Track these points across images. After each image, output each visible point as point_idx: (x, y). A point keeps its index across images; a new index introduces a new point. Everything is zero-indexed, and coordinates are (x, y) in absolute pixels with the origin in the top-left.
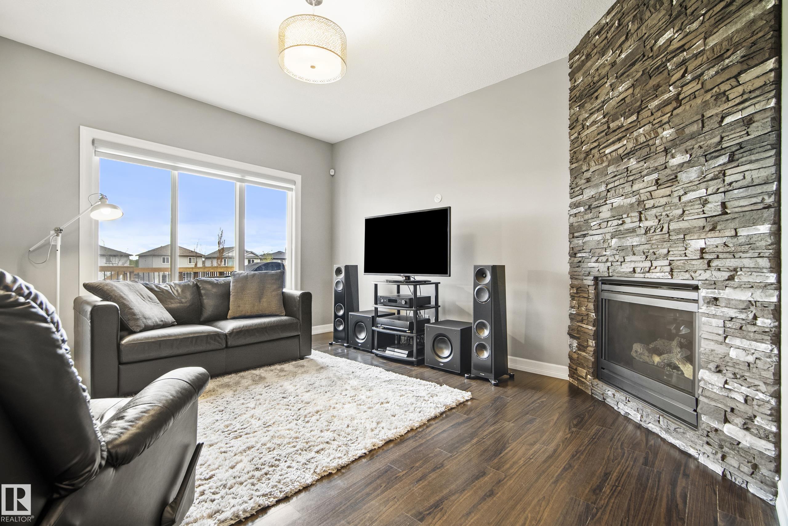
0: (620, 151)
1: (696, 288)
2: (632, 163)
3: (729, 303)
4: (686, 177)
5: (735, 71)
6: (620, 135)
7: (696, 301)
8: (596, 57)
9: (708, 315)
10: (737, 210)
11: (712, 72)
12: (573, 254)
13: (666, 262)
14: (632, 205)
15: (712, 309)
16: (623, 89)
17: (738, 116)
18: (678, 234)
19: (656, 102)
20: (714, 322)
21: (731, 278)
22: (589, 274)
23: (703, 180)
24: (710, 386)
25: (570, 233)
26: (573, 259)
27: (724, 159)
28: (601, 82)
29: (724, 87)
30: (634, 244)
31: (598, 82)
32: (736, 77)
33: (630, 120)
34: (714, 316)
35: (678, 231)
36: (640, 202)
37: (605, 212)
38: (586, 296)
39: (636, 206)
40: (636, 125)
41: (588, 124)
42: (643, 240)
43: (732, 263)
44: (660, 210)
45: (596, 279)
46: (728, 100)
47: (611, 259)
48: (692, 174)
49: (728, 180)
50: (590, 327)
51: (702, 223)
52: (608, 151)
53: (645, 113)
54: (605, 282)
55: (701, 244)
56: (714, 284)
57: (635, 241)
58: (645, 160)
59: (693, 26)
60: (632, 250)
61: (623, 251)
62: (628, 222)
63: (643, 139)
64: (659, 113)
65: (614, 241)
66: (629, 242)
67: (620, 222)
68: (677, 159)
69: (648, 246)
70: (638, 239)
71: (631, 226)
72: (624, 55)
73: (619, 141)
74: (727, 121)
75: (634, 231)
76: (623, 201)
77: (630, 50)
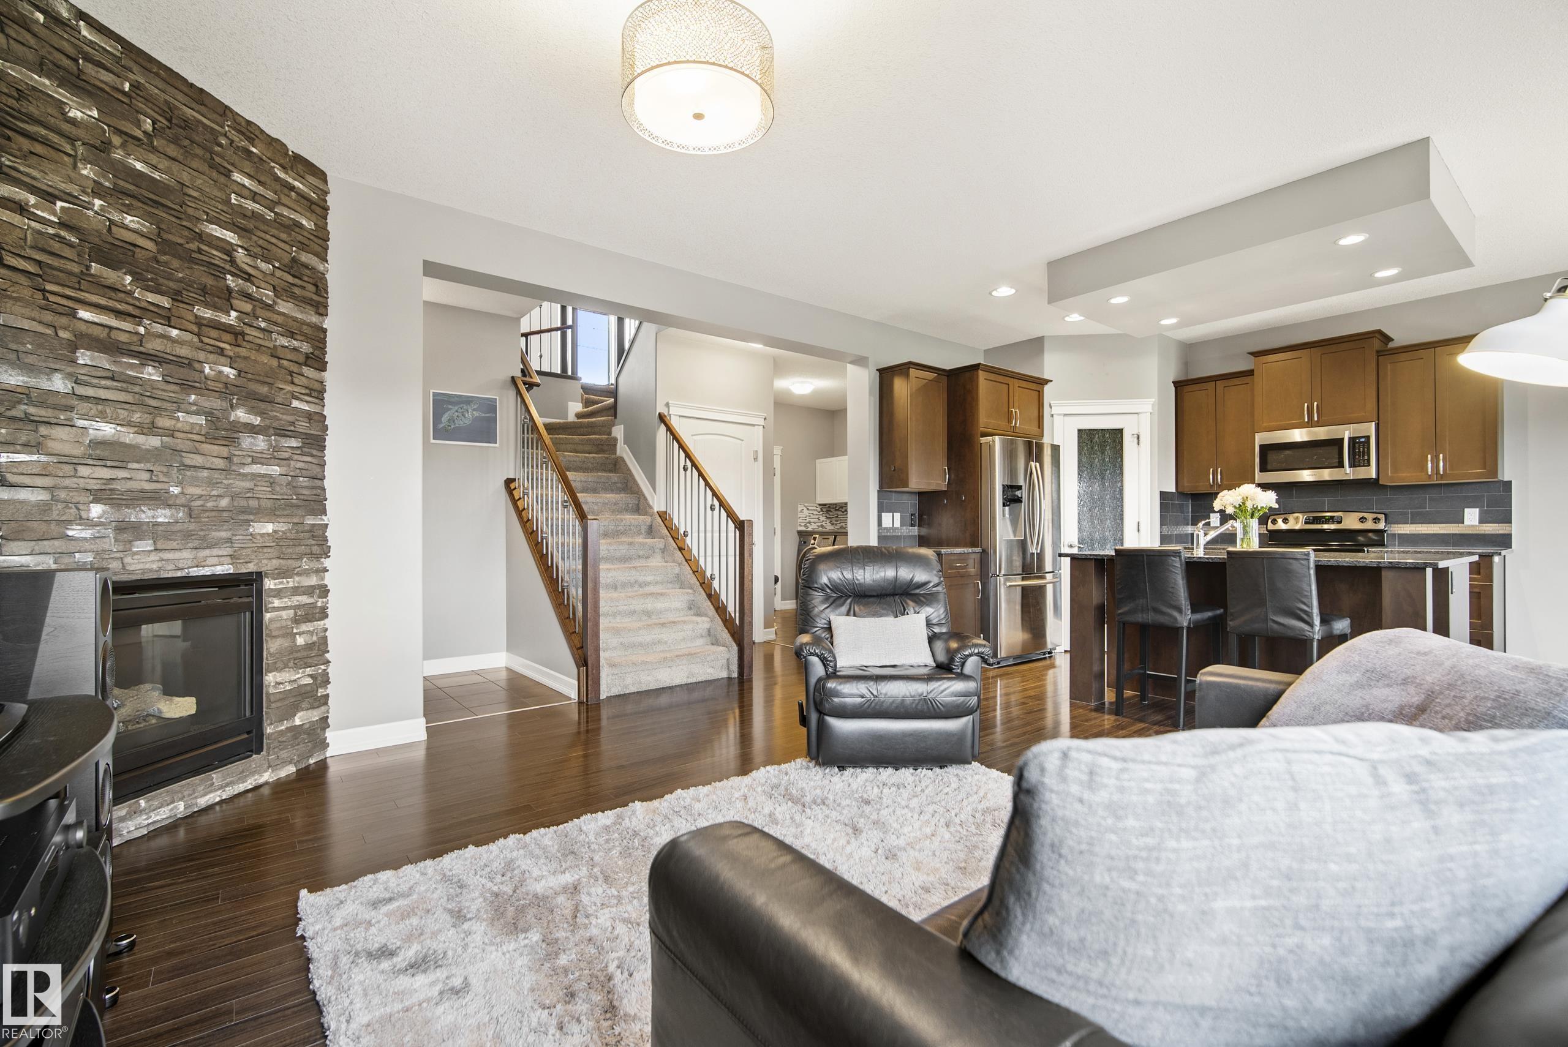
0: (123, 338)
2: (151, 373)
4: (251, 443)
5: (298, 359)
6: (123, 307)
10: (302, 497)
11: (283, 341)
16: (132, 225)
17: (302, 407)
19: (208, 314)
20: (285, 614)
21: (298, 565)
23: (272, 457)
24: (281, 686)
27: (294, 443)
29: (291, 367)
30: (160, 520)
32: (298, 364)
33: (151, 298)
35: (242, 512)
36: (172, 453)
39: (162, 455)
40: (167, 317)
42: (181, 514)
43: (300, 550)
44: (211, 474)
48: (261, 443)
51: (270, 504)
52: (84, 315)
53: (182, 310)
55: (269, 528)
56: (282, 573)
57: (163, 516)
58: (187, 386)
59: (263, 266)
60: (154, 531)
61: (128, 531)
62: (137, 477)
63: (184, 351)
64: (214, 333)
65: (96, 510)
66: (146, 515)
67: (121, 474)
68: (241, 415)
69: (192, 527)
70: (167, 512)
71: (148, 486)
72: (139, 166)
73: (119, 314)
74: (295, 404)
75: (158, 499)
76: (129, 437)
77: (156, 175)
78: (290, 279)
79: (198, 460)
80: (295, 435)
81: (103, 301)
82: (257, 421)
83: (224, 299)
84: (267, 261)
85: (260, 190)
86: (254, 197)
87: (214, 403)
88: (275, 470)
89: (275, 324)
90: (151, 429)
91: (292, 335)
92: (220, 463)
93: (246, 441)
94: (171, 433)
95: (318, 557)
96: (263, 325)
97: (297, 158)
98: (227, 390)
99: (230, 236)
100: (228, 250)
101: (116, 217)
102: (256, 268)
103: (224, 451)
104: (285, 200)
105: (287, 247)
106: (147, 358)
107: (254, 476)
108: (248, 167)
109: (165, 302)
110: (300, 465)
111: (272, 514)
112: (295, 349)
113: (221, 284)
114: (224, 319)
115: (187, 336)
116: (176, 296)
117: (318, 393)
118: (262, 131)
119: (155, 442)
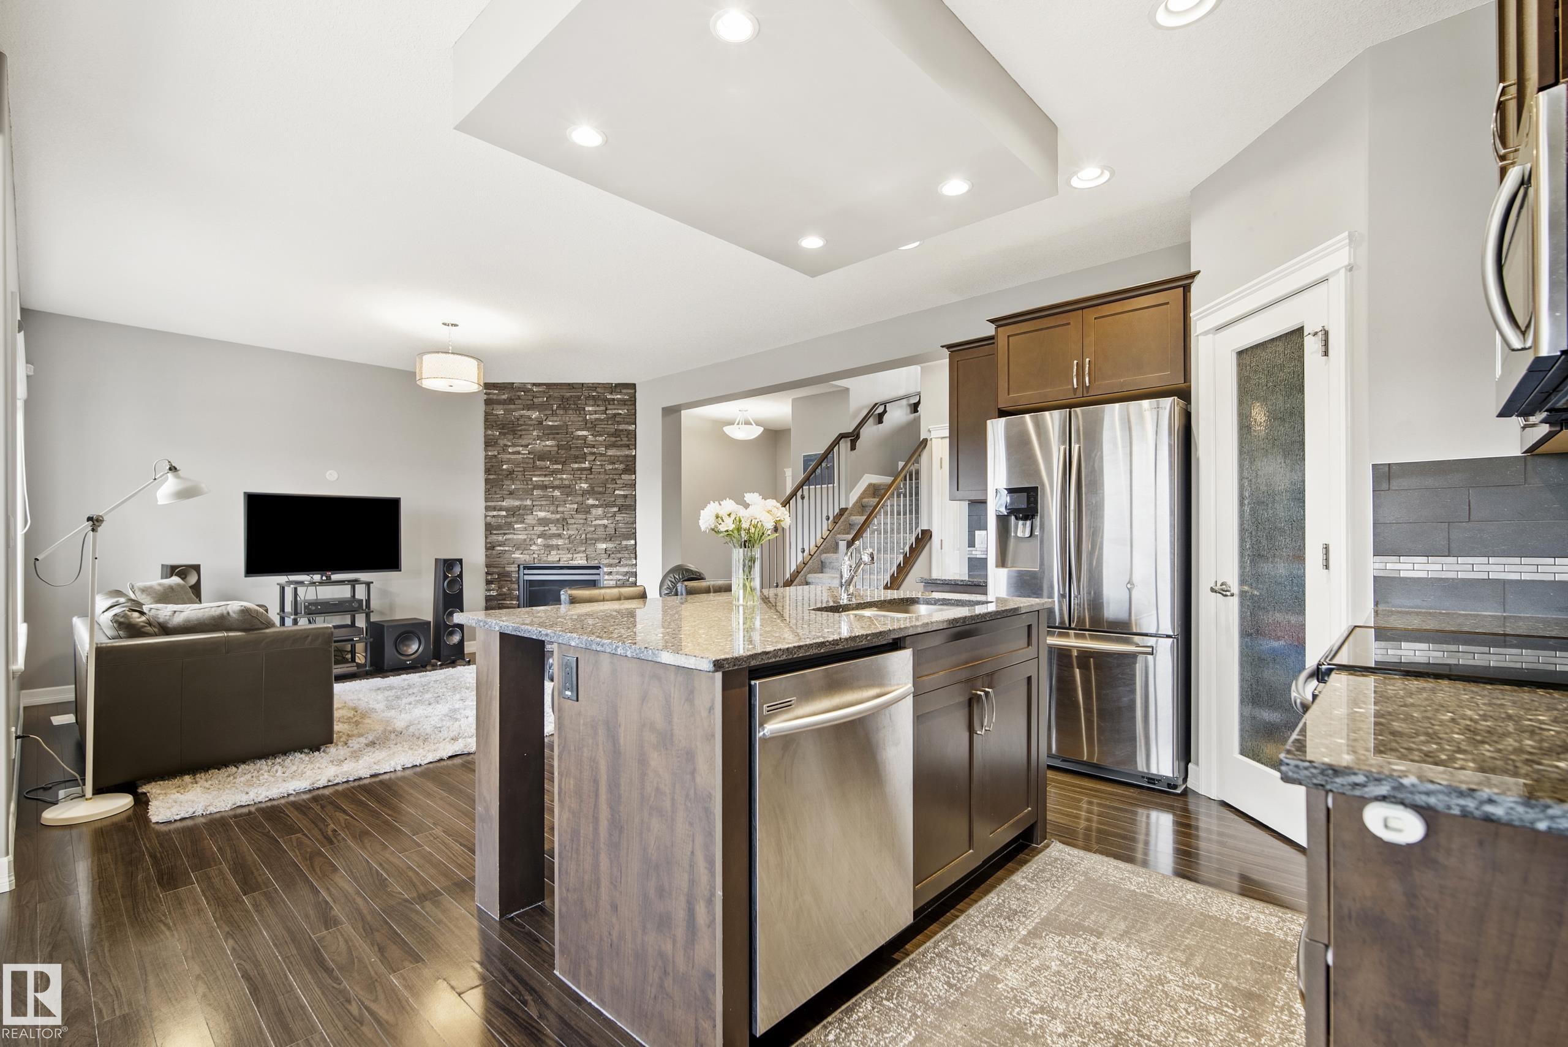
0: (547, 483)
1: (598, 568)
2: (557, 493)
3: (617, 573)
5: (620, 472)
6: (547, 473)
7: (599, 574)
8: (521, 406)
9: (608, 580)
10: (624, 532)
11: (610, 467)
12: (490, 547)
13: (585, 555)
14: (558, 520)
15: (611, 577)
16: (549, 444)
17: (622, 493)
18: (591, 540)
19: (576, 466)
21: (620, 562)
22: (513, 563)
23: (605, 517)
25: (486, 530)
26: (490, 551)
27: (616, 509)
28: (523, 427)
29: (615, 477)
31: (521, 425)
32: (620, 475)
33: (555, 467)
34: (612, 580)
35: (591, 539)
36: (564, 519)
37: (530, 519)
38: (509, 579)
39: (561, 521)
40: (561, 472)
41: (510, 450)
42: (566, 541)
43: (619, 555)
44: (579, 526)
45: (519, 566)
46: (616, 483)
47: (536, 552)
48: (600, 511)
49: (617, 518)
50: (515, 602)
51: (604, 536)
52: (534, 479)
53: (567, 468)
54: (525, 568)
55: (604, 546)
56: (610, 565)
57: (560, 542)
58: (568, 495)
59: (600, 439)
60: (557, 547)
61: (549, 548)
62: (554, 530)
63: (567, 482)
64: (579, 472)
65: (540, 540)
66: (554, 542)
67: (547, 528)
68: (591, 502)
69: (570, 546)
70: (562, 541)
71: (556, 532)
72: (550, 423)
73: (545, 476)
74: (617, 492)
75: (559, 536)
76: (549, 515)
77: (556, 424)
78: (614, 439)
79: (573, 521)
80: (615, 506)
81: (539, 473)
82: (597, 503)
83: (584, 457)
84: (601, 435)
85: (597, 409)
86: (595, 412)
87: (580, 499)
88: (605, 522)
89: (605, 461)
90: (557, 512)
91: (614, 463)
92: (582, 521)
93: (594, 511)
94: (563, 513)
95: (630, 558)
96: (599, 463)
97: (617, 385)
98: (584, 493)
99: (585, 433)
100: (585, 438)
101: (544, 444)
102: (596, 441)
103: (584, 517)
104: (609, 407)
105: (612, 426)
106: (554, 488)
107: (596, 526)
108: (591, 402)
109: (560, 467)
110: (619, 519)
111: (605, 540)
112: (616, 469)
113: (582, 453)
114: (583, 465)
115: (569, 476)
116: (564, 463)
117: (633, 486)
118: (599, 384)
119: (558, 516)
